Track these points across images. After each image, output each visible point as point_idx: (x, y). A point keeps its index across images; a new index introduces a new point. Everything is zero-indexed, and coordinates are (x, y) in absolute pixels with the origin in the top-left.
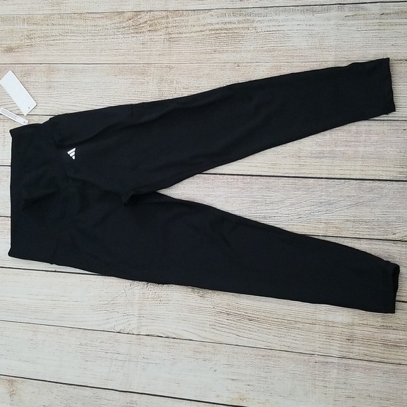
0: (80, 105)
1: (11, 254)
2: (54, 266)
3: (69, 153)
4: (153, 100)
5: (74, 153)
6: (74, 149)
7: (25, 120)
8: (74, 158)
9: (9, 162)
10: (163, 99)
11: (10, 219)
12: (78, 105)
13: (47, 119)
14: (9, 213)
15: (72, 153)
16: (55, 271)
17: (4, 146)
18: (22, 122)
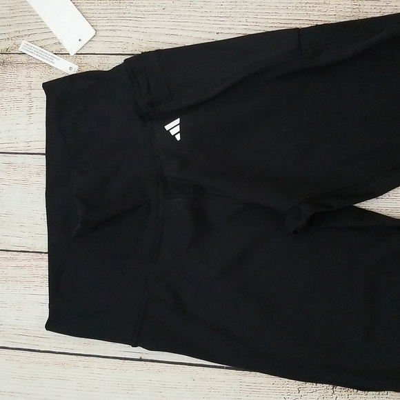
0: (185, 33)
1: (51, 326)
2: (139, 349)
3: (167, 127)
4: (338, 21)
5: (177, 129)
6: (178, 121)
7: (71, 64)
8: (178, 137)
9: (41, 146)
10: (362, 16)
11: (46, 257)
12: (180, 33)
13: (120, 60)
14: (43, 244)
15: (174, 127)
16: (141, 360)
17: (30, 115)
18: (66, 68)
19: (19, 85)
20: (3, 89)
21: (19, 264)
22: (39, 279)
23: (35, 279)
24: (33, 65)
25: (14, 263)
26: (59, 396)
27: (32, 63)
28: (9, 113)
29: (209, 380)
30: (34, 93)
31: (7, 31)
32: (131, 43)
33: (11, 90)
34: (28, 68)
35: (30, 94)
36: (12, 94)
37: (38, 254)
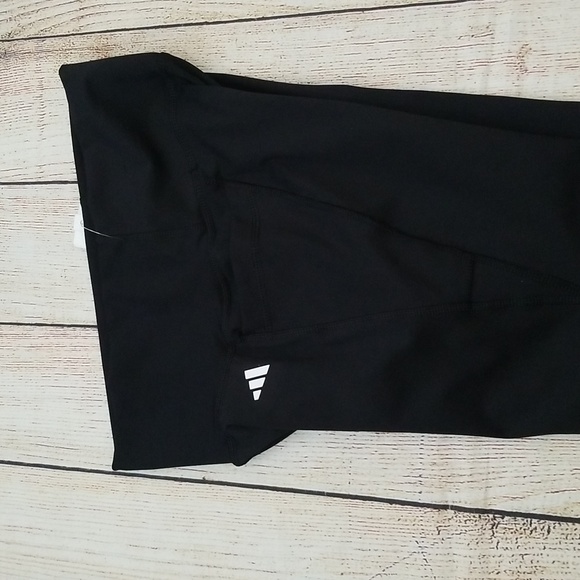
6: (264, 370)
9: (58, 171)
15: (256, 377)
19: (27, 85)
20: (6, 92)
21: (34, 342)
22: (62, 364)
23: (56, 365)
24: (43, 54)
25: (27, 342)
26: (94, 534)
27: (42, 51)
28: (14, 125)
29: (303, 512)
30: (47, 95)
31: (9, 8)
32: (175, 8)
33: (17, 93)
34: (37, 59)
35: (41, 96)
36: (16, 98)
37: (59, 328)
